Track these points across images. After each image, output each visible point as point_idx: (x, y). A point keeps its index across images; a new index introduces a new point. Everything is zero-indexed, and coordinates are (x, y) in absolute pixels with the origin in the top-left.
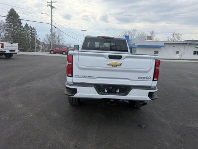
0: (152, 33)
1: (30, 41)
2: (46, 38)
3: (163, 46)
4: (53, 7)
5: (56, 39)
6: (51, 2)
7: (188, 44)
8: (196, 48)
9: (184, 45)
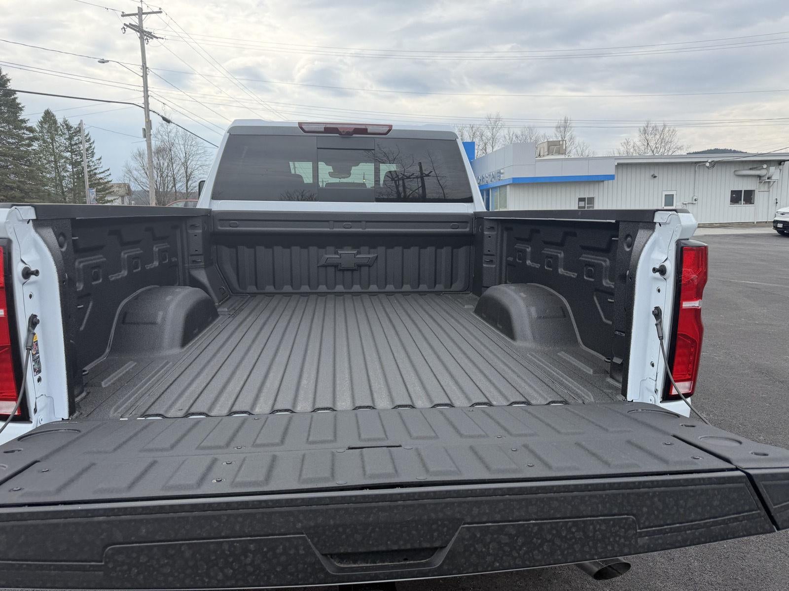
0: (564, 126)
1: (67, 183)
2: (134, 164)
3: (611, 177)
4: (151, 35)
5: (177, 167)
6: (140, 13)
7: (709, 162)
8: (740, 179)
9: (693, 170)
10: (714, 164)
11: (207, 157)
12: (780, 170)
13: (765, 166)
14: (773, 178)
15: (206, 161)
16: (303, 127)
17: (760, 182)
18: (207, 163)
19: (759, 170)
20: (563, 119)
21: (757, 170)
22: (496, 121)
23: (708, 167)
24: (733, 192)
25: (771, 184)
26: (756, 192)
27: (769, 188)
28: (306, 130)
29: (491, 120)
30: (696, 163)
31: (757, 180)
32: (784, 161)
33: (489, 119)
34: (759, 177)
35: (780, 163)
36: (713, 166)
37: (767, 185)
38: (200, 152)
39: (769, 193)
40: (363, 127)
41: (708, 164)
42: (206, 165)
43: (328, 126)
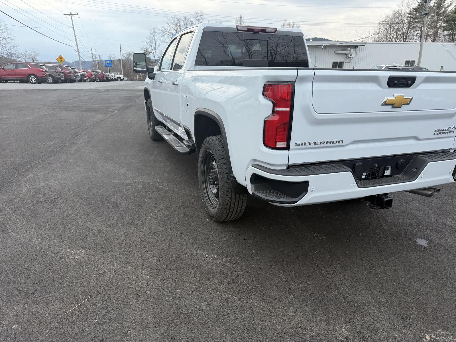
7: (323, 46)
8: (337, 56)
9: (315, 49)
10: (326, 47)
11: (9, 32)
12: (356, 51)
13: (349, 49)
14: (352, 56)
15: (7, 35)
16: (238, 28)
17: (346, 57)
18: (9, 36)
19: (346, 51)
20: (239, 17)
21: (345, 51)
22: (201, 16)
23: (322, 49)
24: (334, 63)
25: (351, 58)
26: (344, 63)
27: (350, 60)
28: (239, 29)
29: (198, 14)
30: (317, 46)
31: (345, 56)
32: (358, 46)
33: (197, 14)
34: (346, 54)
35: (356, 47)
36: (325, 48)
37: (349, 59)
38: (2, 28)
39: (350, 64)
40: (264, 29)
41: (322, 47)
42: (8, 38)
43: (249, 28)
